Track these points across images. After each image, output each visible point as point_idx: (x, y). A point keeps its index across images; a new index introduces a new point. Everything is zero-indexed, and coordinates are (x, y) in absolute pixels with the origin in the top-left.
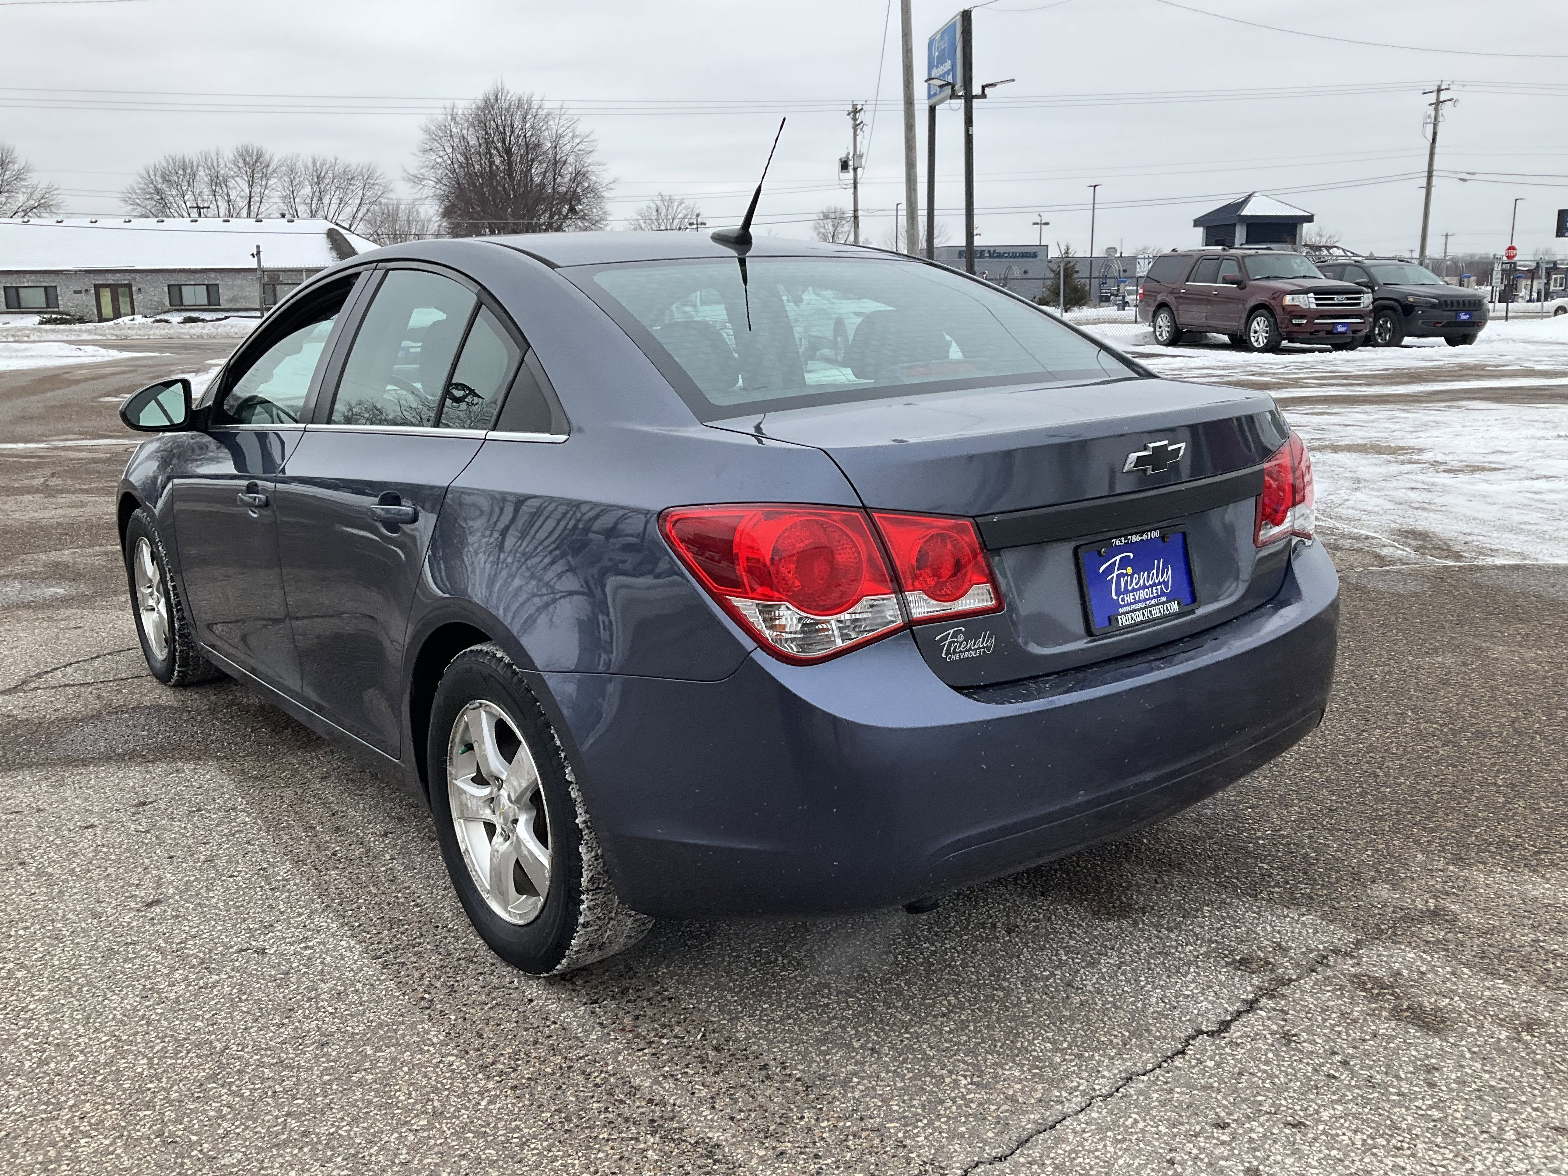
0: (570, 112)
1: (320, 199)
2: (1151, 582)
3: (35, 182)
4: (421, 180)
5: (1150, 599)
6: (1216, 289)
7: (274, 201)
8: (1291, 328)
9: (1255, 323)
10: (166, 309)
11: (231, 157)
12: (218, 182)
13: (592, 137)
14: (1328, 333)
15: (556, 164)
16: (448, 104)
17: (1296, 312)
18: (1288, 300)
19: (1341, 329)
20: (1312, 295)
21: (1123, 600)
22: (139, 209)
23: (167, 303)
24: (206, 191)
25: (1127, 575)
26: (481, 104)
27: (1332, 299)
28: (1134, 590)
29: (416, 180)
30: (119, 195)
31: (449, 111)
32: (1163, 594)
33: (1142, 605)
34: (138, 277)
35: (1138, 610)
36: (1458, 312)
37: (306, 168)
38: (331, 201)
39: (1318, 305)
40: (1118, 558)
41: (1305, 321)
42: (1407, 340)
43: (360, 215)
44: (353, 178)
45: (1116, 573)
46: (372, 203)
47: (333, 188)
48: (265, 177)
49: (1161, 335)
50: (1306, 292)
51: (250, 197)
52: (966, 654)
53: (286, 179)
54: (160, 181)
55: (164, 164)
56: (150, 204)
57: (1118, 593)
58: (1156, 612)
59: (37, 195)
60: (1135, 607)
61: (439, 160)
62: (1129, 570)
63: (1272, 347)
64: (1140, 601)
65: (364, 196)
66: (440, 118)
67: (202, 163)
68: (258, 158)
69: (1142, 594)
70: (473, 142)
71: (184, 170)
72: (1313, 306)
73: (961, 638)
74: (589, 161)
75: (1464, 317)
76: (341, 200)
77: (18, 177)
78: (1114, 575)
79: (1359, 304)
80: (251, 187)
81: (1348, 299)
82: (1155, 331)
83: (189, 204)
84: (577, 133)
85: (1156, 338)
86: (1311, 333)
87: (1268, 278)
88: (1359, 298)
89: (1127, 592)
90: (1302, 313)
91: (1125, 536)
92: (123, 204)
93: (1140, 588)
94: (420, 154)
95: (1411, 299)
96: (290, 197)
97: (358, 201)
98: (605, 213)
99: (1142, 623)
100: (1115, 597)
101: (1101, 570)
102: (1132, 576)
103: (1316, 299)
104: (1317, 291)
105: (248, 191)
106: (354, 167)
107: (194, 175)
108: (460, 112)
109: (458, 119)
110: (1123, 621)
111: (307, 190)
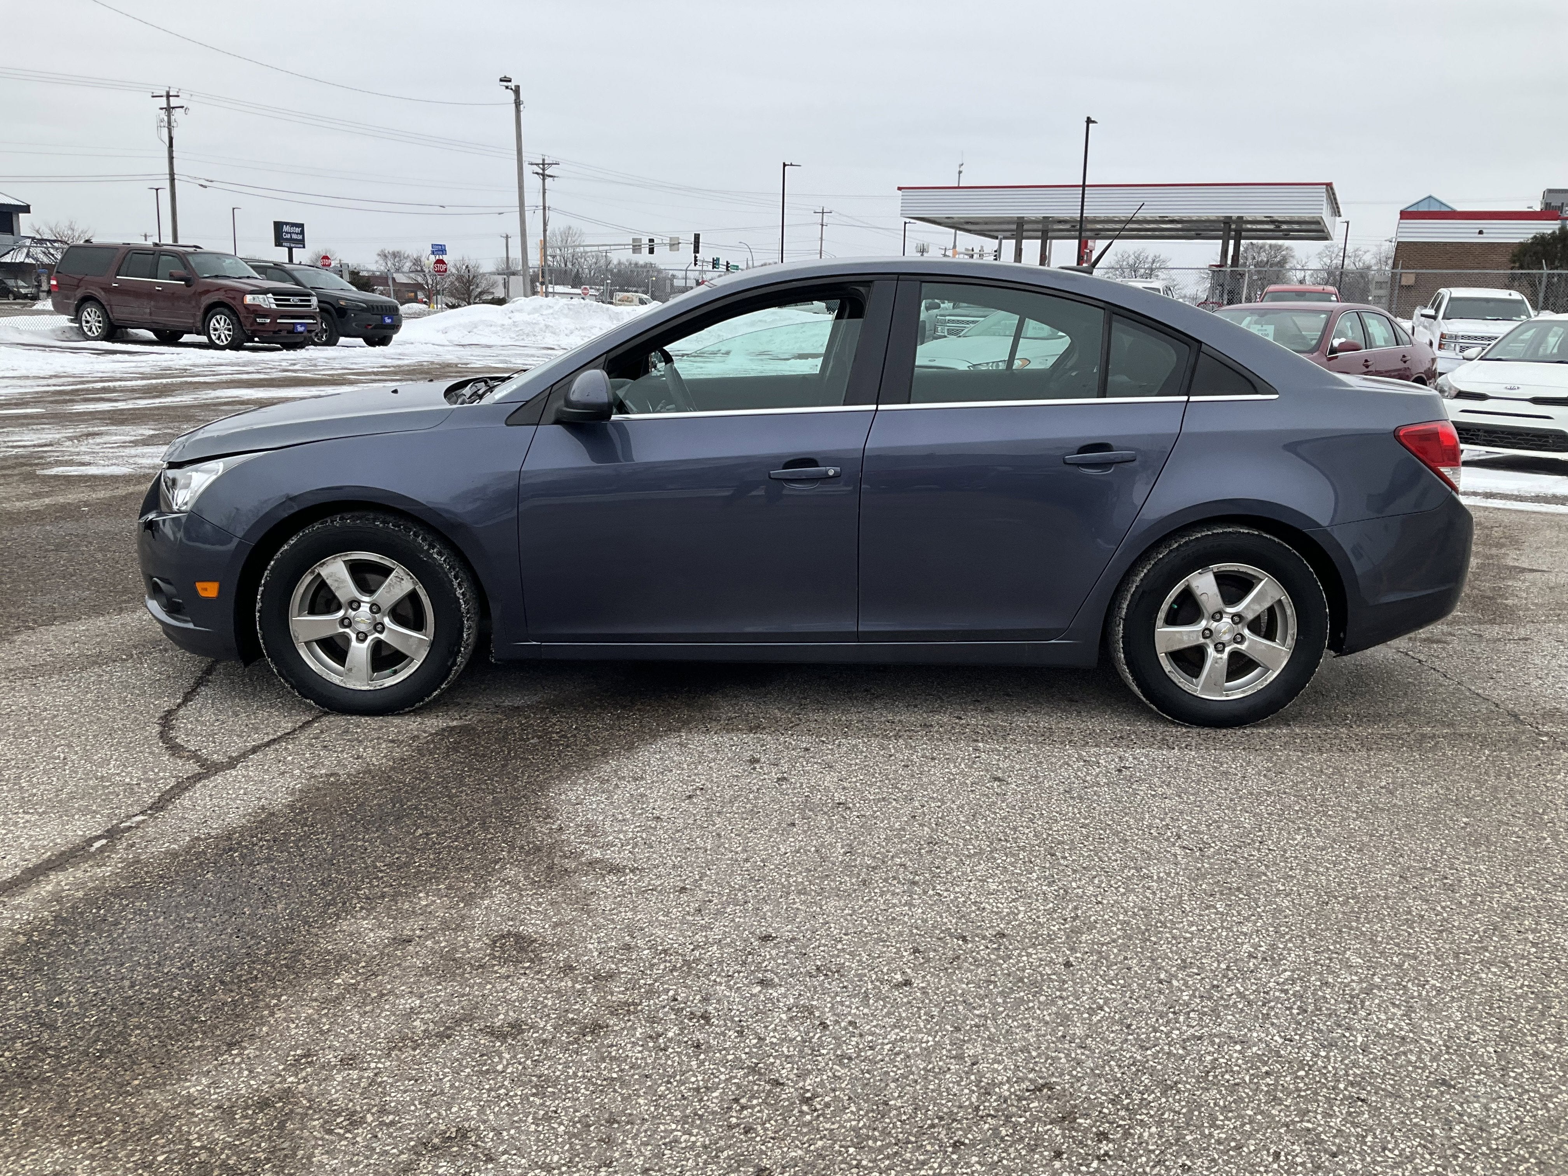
6: (159, 285)
8: (256, 327)
9: (214, 320)
14: (289, 332)
17: (257, 311)
18: (249, 299)
19: (300, 329)
20: (270, 295)
27: (289, 300)
36: (382, 317)
39: (277, 305)
41: (268, 321)
42: (342, 340)
49: (90, 330)
50: (265, 292)
63: (235, 345)
72: (274, 306)
75: (388, 321)
79: (309, 306)
81: (302, 301)
82: (81, 327)
85: (85, 333)
86: (275, 332)
87: (217, 277)
88: (309, 301)
90: (266, 313)
95: (342, 303)
103: (276, 300)
104: (275, 292)
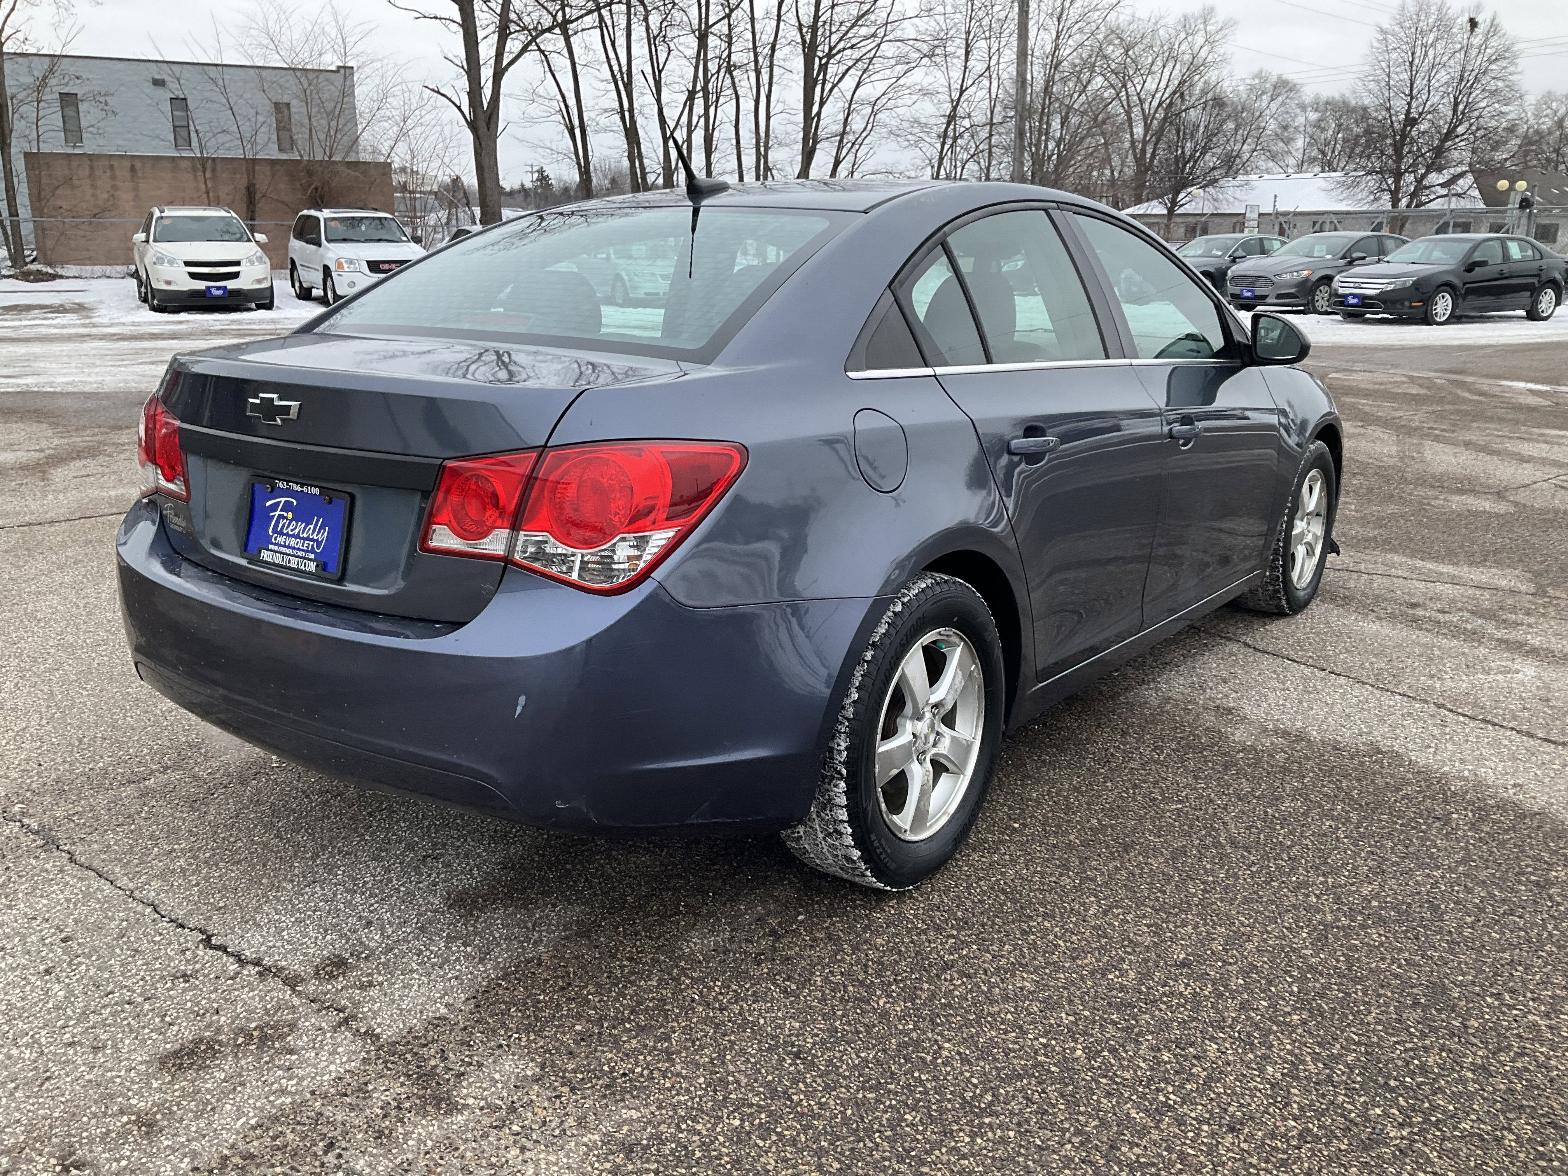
2: (305, 535)
5: (298, 549)
21: (276, 539)
25: (286, 518)
28: (287, 534)
32: (313, 551)
33: (288, 551)
35: (281, 553)
40: (283, 500)
45: (278, 512)
57: (274, 531)
58: (294, 563)
60: (283, 549)
62: (290, 515)
64: (288, 547)
69: (293, 542)
73: (173, 512)
89: (281, 533)
91: (288, 482)
93: (293, 536)
99: (278, 565)
100: (270, 532)
101: (268, 504)
102: (291, 521)
110: (265, 555)
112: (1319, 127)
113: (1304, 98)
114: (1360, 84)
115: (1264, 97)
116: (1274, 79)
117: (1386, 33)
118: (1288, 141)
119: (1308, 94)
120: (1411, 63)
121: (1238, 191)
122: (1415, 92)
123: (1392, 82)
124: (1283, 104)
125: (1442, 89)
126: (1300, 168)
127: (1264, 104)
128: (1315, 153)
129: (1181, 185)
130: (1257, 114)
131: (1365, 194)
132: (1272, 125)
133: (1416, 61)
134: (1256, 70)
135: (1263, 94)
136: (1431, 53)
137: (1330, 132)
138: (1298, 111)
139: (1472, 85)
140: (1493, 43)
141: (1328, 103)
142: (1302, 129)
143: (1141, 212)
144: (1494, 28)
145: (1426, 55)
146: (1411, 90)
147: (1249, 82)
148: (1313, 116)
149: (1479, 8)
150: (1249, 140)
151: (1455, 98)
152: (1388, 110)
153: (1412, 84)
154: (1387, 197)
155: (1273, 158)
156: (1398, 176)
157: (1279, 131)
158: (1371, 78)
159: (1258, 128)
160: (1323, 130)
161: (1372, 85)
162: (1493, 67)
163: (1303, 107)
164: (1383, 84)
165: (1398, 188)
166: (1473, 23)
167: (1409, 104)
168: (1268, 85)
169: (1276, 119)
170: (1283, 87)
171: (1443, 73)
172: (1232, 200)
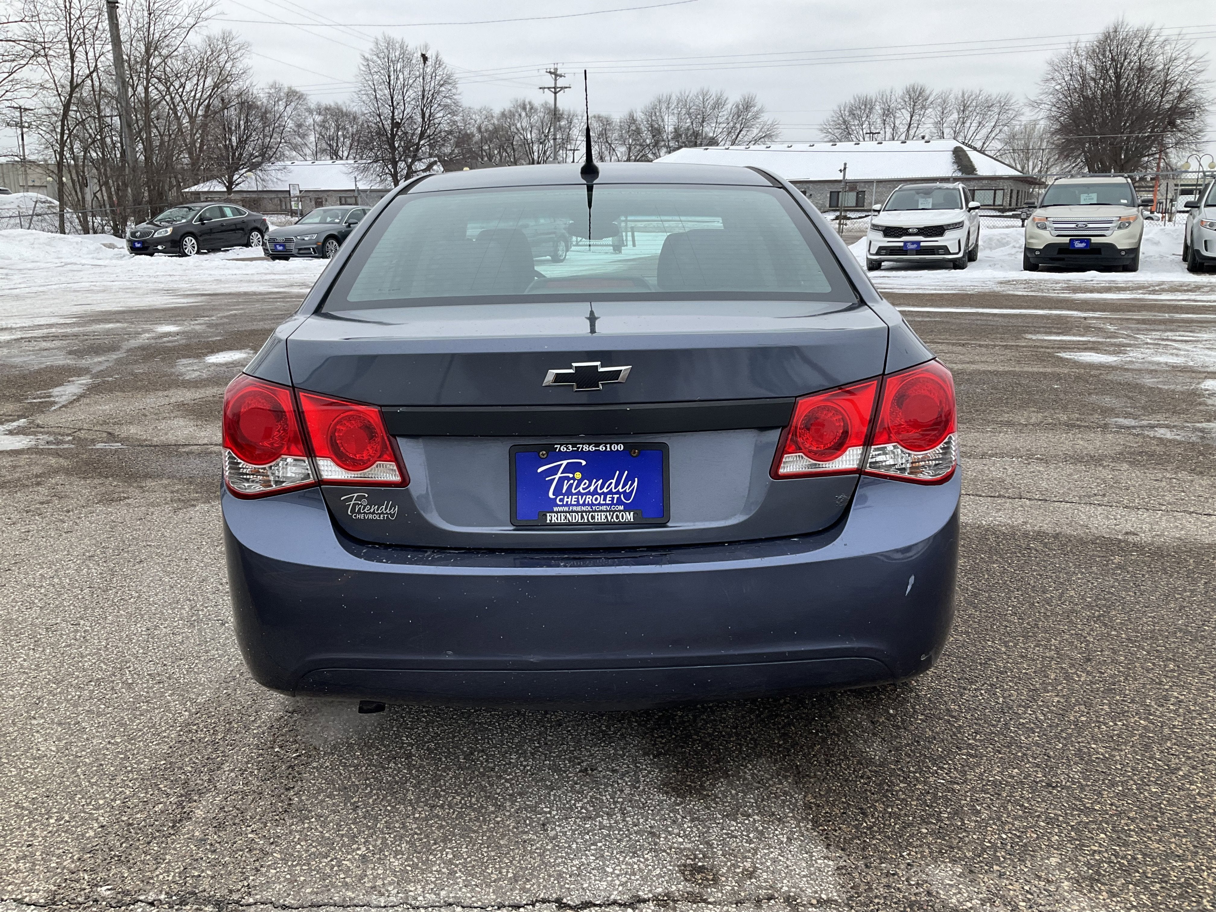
0: (1188, 37)
1: (964, 123)
2: (605, 490)
3: (766, 119)
4: (1039, 104)
5: (599, 504)
7: (927, 127)
10: (826, 209)
11: (901, 94)
12: (888, 113)
13: (1206, 58)
15: (1166, 84)
16: (1074, 40)
21: (561, 500)
22: (830, 136)
23: (828, 205)
24: (879, 121)
25: (573, 479)
26: (1101, 37)
28: (579, 494)
29: (1035, 104)
30: (818, 127)
31: (1073, 45)
32: (619, 503)
33: (585, 508)
34: (811, 186)
37: (956, 99)
38: (972, 124)
40: (563, 462)
43: (993, 135)
44: (992, 105)
45: (559, 475)
46: (1004, 125)
47: (975, 114)
48: (923, 107)
51: (910, 125)
52: (371, 516)
53: (939, 108)
54: (847, 114)
55: (852, 102)
56: (837, 132)
57: (558, 494)
58: (600, 518)
59: (765, 129)
60: (576, 509)
61: (1058, 87)
64: (584, 505)
65: (998, 119)
66: (1064, 52)
67: (879, 100)
68: (920, 93)
69: (589, 499)
70: (1090, 69)
71: (866, 106)
73: (365, 502)
74: (1198, 79)
76: (980, 123)
77: (755, 117)
78: (557, 477)
80: (912, 117)
83: (865, 131)
84: (1192, 55)
89: (569, 494)
91: (574, 444)
92: (819, 133)
93: (588, 493)
94: (1042, 83)
96: (939, 124)
97: (993, 124)
98: (1206, 125)
99: (577, 524)
100: (551, 495)
101: (540, 470)
102: (580, 481)
105: (909, 119)
106: (994, 97)
107: (871, 109)
108: (1083, 45)
109: (1080, 52)
110: (552, 518)
111: (955, 116)
112: (324, 127)
113: (309, 104)
114: (356, 96)
115: (280, 103)
116: (286, 90)
117: (368, 60)
118: (303, 136)
119: (313, 102)
120: (389, 83)
121: (279, 173)
122: (395, 103)
123: (378, 96)
124: (295, 109)
125: (413, 102)
126: (316, 156)
127: (282, 108)
128: (325, 146)
129: (234, 168)
130: (278, 115)
131: (374, 176)
132: (290, 124)
133: (392, 82)
134: (271, 82)
135: (278, 101)
136: (401, 76)
137: (332, 130)
138: (307, 114)
139: (431, 101)
140: (439, 72)
141: (327, 109)
142: (312, 127)
143: (206, 189)
144: (438, 63)
145: (397, 78)
146: (392, 103)
147: (267, 91)
148: (319, 118)
149: (426, 47)
150: (275, 135)
151: (422, 110)
152: (379, 116)
153: (392, 98)
154: (390, 179)
155: (295, 148)
156: (395, 164)
157: (296, 129)
158: (363, 92)
159: (279, 126)
160: (327, 129)
161: (364, 98)
162: (442, 89)
163: (310, 111)
164: (372, 97)
165: (396, 173)
166: (425, 58)
167: (393, 113)
168: (282, 94)
169: (292, 120)
170: (293, 96)
171: (411, 91)
172: (275, 180)
